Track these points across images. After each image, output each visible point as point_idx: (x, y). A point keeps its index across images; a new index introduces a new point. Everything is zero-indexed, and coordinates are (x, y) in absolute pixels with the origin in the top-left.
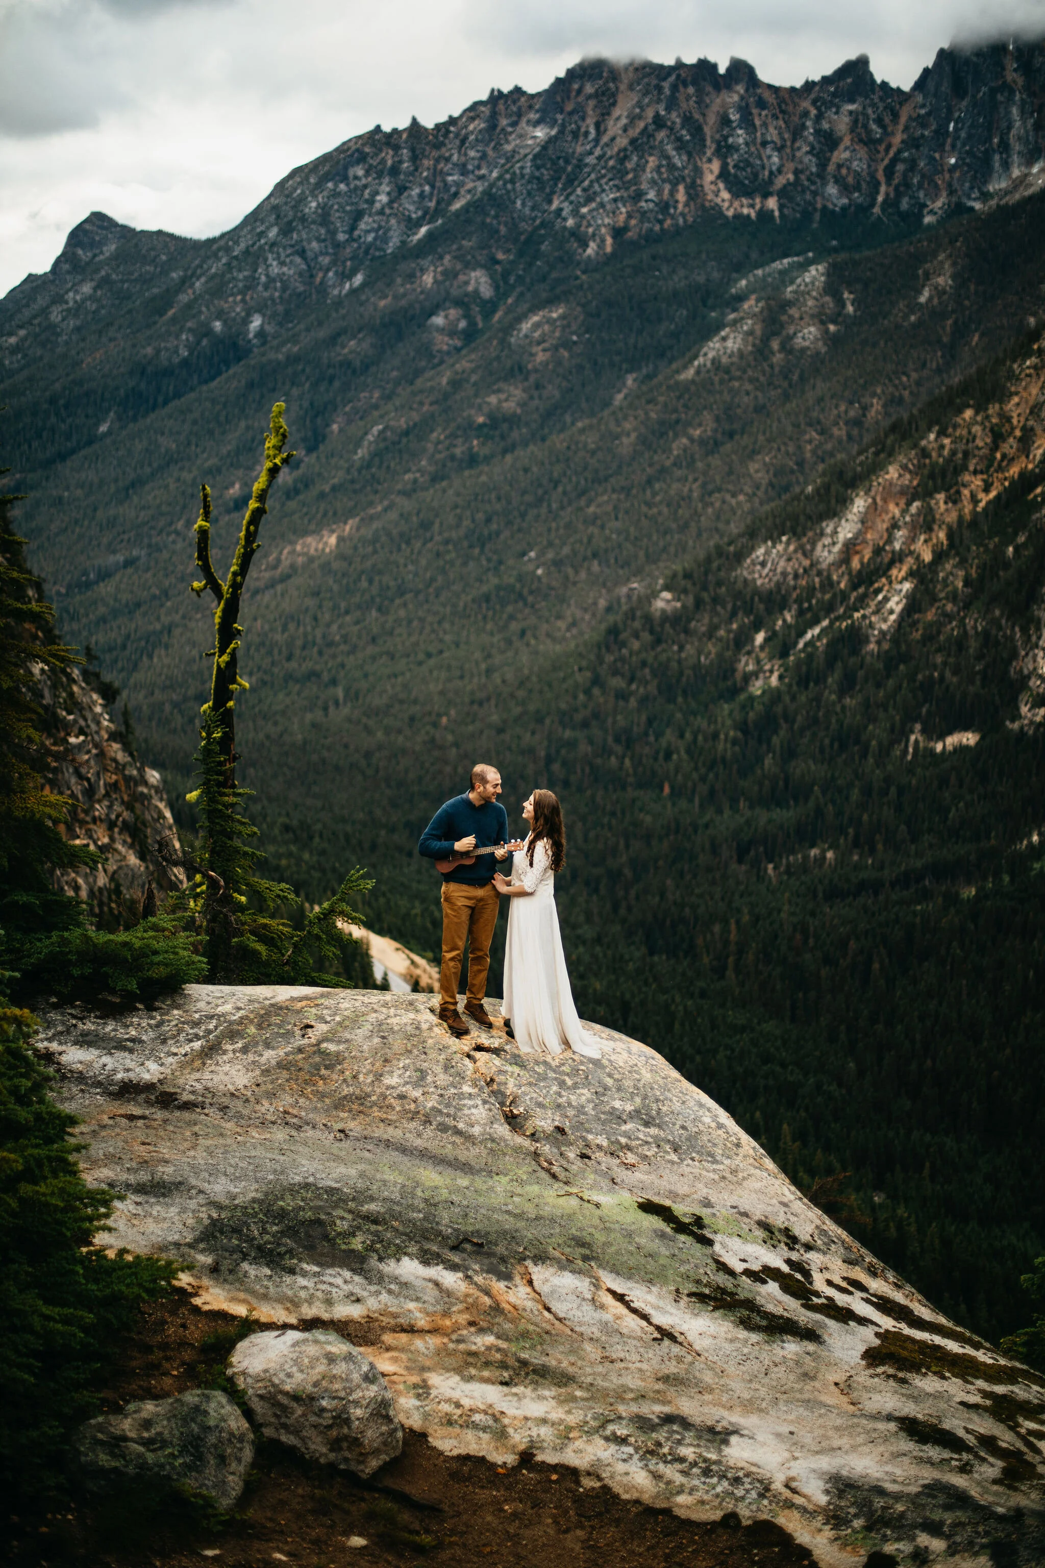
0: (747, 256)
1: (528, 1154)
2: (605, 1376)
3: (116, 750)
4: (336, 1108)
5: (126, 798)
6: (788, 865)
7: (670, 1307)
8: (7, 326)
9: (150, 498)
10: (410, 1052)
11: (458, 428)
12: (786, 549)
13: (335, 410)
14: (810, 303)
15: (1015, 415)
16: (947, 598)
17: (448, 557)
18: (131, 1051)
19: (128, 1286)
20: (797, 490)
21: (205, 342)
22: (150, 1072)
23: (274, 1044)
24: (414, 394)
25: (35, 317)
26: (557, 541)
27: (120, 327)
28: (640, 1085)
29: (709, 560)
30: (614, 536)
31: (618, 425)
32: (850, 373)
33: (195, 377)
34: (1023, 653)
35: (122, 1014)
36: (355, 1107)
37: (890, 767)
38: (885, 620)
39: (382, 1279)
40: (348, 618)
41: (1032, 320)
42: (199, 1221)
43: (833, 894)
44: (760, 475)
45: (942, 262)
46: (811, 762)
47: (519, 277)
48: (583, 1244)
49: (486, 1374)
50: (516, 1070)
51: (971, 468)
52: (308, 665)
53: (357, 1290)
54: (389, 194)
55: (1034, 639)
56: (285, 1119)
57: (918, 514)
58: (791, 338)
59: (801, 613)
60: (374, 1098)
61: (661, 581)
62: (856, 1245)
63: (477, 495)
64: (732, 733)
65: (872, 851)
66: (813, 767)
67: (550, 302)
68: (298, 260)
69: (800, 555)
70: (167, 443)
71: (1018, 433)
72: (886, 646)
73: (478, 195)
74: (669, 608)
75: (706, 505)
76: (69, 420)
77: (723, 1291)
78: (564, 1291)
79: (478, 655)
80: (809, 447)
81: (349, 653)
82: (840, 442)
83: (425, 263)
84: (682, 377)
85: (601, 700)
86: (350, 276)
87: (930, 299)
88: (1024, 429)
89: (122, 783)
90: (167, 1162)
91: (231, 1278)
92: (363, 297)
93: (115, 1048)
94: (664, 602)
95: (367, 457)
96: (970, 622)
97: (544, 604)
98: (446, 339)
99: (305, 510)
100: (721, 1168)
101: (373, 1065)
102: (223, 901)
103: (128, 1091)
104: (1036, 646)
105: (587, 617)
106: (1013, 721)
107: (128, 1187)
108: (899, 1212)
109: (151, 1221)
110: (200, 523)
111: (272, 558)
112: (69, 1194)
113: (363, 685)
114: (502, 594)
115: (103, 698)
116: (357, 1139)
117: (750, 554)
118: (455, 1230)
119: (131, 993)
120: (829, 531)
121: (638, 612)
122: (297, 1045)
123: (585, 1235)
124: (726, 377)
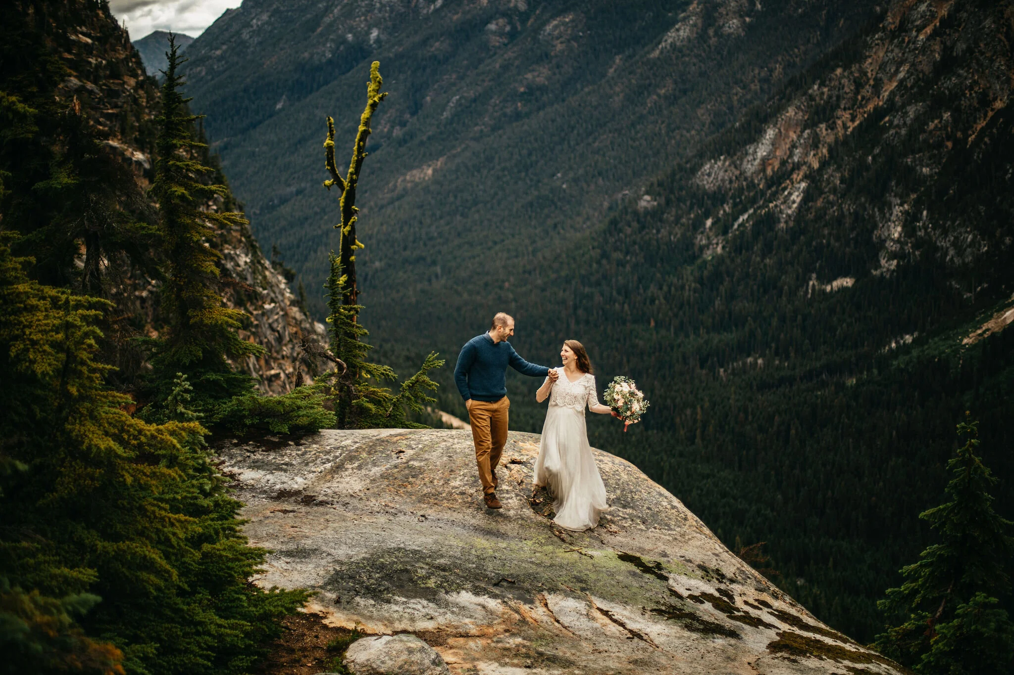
1: (546, 526)
2: (595, 661)
3: (295, 311)
4: (419, 502)
5: (303, 342)
6: (733, 369)
7: (639, 618)
8: (215, 43)
10: (468, 465)
11: (508, 95)
12: (723, 165)
13: (428, 87)
14: (733, 4)
15: (869, 71)
16: (829, 192)
17: (505, 179)
18: (285, 471)
19: (275, 607)
20: (729, 126)
21: (342, 48)
22: (298, 483)
23: (378, 463)
24: (478, 75)
25: (232, 37)
26: (575, 166)
27: (287, 41)
28: (620, 482)
29: (674, 174)
30: (612, 161)
31: (611, 89)
32: (760, 48)
33: (337, 70)
34: (881, 225)
35: (279, 448)
36: (432, 501)
37: (797, 303)
38: (790, 208)
39: (447, 605)
40: (442, 222)
41: (878, 9)
42: (328, 572)
43: (763, 386)
44: (704, 117)
46: (745, 302)
48: (579, 580)
49: (516, 661)
51: (842, 107)
52: (416, 254)
53: (431, 612)
55: (887, 215)
56: (385, 510)
57: (809, 138)
58: (721, 27)
59: (735, 205)
60: (444, 495)
61: (643, 189)
62: (764, 580)
63: (522, 138)
64: (693, 285)
65: (787, 358)
66: (747, 305)
67: (564, 11)
69: (732, 168)
71: (872, 82)
72: (791, 224)
74: (649, 206)
75: (670, 138)
76: (257, 102)
77: (674, 608)
78: (568, 610)
79: (527, 241)
80: (735, 98)
81: (443, 244)
82: (756, 93)
84: (652, 56)
85: (608, 267)
88: (875, 79)
89: (300, 333)
90: (307, 537)
91: (348, 607)
92: (443, 14)
93: (275, 469)
94: (646, 202)
95: (450, 117)
96: (845, 207)
97: (568, 207)
98: (498, 38)
99: (411, 153)
100: (674, 532)
101: (443, 473)
102: (345, 377)
103: (283, 495)
104: (890, 220)
105: (596, 214)
106: (876, 269)
107: (281, 552)
108: (814, 591)
109: (296, 572)
110: (328, 141)
111: (391, 185)
112: (236, 551)
113: (453, 264)
114: (540, 201)
115: (286, 279)
116: (433, 520)
117: (701, 168)
118: (497, 574)
119: (285, 434)
120: (751, 151)
121: (629, 209)
122: (393, 463)
123: (582, 574)
124: (680, 55)
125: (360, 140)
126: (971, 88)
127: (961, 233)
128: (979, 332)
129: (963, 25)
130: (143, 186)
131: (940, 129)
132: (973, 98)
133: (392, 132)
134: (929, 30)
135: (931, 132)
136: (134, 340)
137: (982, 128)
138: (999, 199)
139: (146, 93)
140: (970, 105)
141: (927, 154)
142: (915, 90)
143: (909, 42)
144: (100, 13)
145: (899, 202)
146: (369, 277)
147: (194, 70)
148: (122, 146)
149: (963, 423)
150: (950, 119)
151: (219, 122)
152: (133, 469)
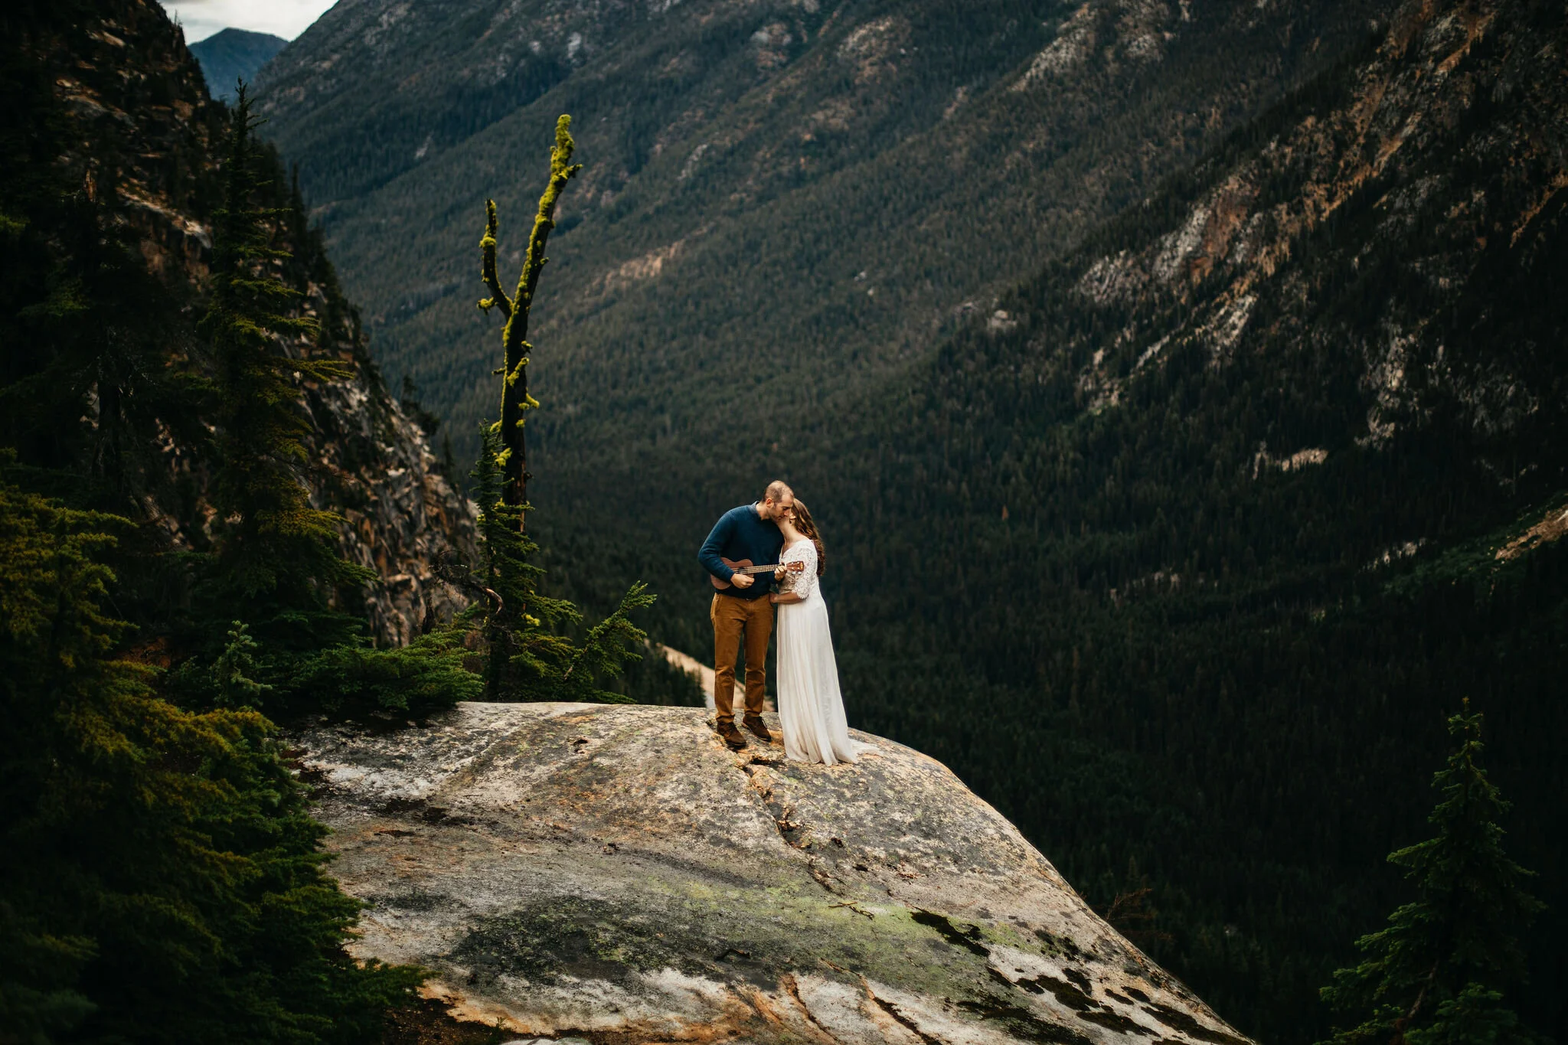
1: (802, 865)
3: (437, 482)
4: (607, 822)
5: (448, 531)
6: (1132, 590)
7: (938, 1016)
8: (320, 50)
9: (469, 223)
10: (684, 765)
11: (784, 146)
12: (1124, 264)
13: (658, 128)
14: (1144, 11)
15: (1358, 122)
16: (1291, 312)
17: (776, 279)
18: (401, 768)
19: (372, 993)
20: (1135, 203)
21: (523, 63)
22: (419, 788)
23: (546, 759)
24: (739, 112)
25: (349, 40)
26: (889, 261)
27: (436, 49)
28: (922, 796)
29: (1045, 276)
30: (947, 254)
31: (949, 140)
32: (1186, 81)
33: (514, 99)
34: (1371, 367)
35: (392, 731)
36: (627, 821)
37: (1235, 487)
38: (1228, 336)
39: (641, 989)
40: (675, 344)
41: (1374, 23)
42: (459, 934)
43: (1179, 619)
44: (1096, 188)
46: (1153, 483)
48: (849, 953)
50: (794, 782)
51: (1314, 177)
52: (632, 394)
53: (616, 1001)
55: (1382, 352)
56: (555, 835)
57: (1260, 226)
58: (1125, 47)
59: (1140, 329)
60: (646, 812)
61: (996, 300)
62: (1140, 955)
63: (805, 215)
64: (1071, 455)
65: (1218, 573)
66: (1155, 488)
67: (877, 15)
69: (1138, 270)
70: (487, 167)
71: (1361, 140)
72: (1229, 362)
74: (1004, 328)
75: (1041, 220)
76: (385, 146)
77: (996, 1000)
78: (830, 1001)
79: (809, 379)
80: (1146, 159)
81: (675, 380)
82: (1178, 152)
84: (1014, 89)
85: (937, 423)
87: (1268, 4)
88: (1367, 136)
89: (444, 518)
90: (430, 876)
91: (488, 990)
92: (684, 14)
93: (385, 765)
94: (999, 320)
95: (691, 177)
96: (1315, 336)
97: (875, 325)
98: (771, 54)
99: (628, 233)
100: (1002, 878)
101: (646, 778)
102: (501, 618)
103: (396, 807)
104: (1385, 360)
105: (920, 338)
106: (1361, 437)
107: (389, 900)
108: (1251, 946)
109: (410, 933)
110: (486, 238)
111: (595, 283)
112: (315, 903)
113: (691, 412)
114: (832, 315)
115: (423, 429)
116: (627, 853)
117: (1087, 269)
118: (721, 941)
119: (402, 710)
120: (1168, 244)
121: (973, 330)
122: (569, 759)
123: (855, 944)
124: (1059, 88)
125: (537, 238)
126: (1518, 154)
127: (1496, 383)
128: (1523, 540)
129: (1509, 52)
130: (200, 276)
131: (1468, 218)
132: (1521, 169)
133: (599, 199)
134: (1453, 60)
135: (1454, 220)
136: (170, 556)
137: (1534, 219)
138: (1557, 330)
139: (209, 127)
140: (1516, 181)
141: (1447, 257)
142: (1430, 153)
143: (1422, 78)
145: (1400, 330)
146: (558, 428)
147: (287, 92)
148: (169, 211)
149: (1458, 716)
150: (1484, 201)
151: (324, 176)
152: (157, 782)
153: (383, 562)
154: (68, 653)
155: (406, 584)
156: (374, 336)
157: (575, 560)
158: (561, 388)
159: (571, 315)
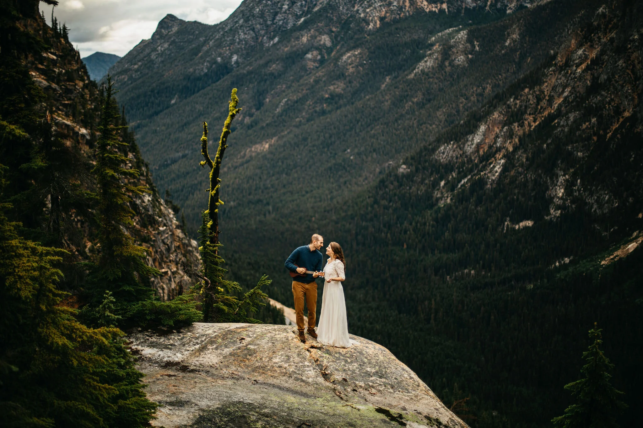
0: (435, 28)
1: (331, 389)
3: (179, 232)
4: (253, 371)
5: (183, 252)
6: (456, 276)
8: (134, 61)
9: (192, 129)
10: (284, 349)
11: (318, 99)
12: (452, 147)
13: (267, 92)
14: (461, 46)
15: (546, 90)
16: (519, 166)
17: (314, 152)
18: (170, 349)
20: (457, 122)
21: (214, 66)
22: (178, 357)
23: (228, 346)
24: (299, 86)
25: (145, 57)
26: (359, 145)
27: (179, 61)
28: (378, 362)
29: (421, 151)
30: (382, 143)
31: (383, 97)
32: (478, 75)
33: (210, 80)
34: (551, 188)
35: (167, 334)
36: (261, 371)
37: (497, 235)
38: (494, 175)
40: (274, 178)
41: (552, 52)
42: (195, 416)
43: (474, 288)
44: (441, 117)
45: (515, 29)
46: (464, 234)
47: (341, 37)
48: (351, 425)
50: (327, 356)
51: (528, 113)
52: (256, 197)
54: (288, 5)
55: (555, 182)
56: (233, 377)
57: (507, 132)
58: (453, 61)
59: (459, 173)
60: (269, 367)
61: (401, 161)
62: (466, 426)
63: (325, 127)
64: (431, 222)
65: (490, 270)
66: (465, 236)
67: (355, 48)
68: (251, 32)
69: (458, 149)
70: (199, 107)
71: (547, 98)
72: (494, 186)
73: (325, 5)
74: (405, 172)
75: (419, 130)
76: (159, 99)
79: (327, 192)
80: (461, 105)
81: (274, 192)
82: (474, 102)
83: (303, 33)
84: (409, 77)
85: (378, 210)
86: (272, 38)
87: (510, 44)
88: (549, 96)
89: (181, 246)
90: (183, 393)
92: (278, 47)
93: (164, 348)
94: (403, 169)
95: (280, 111)
96: (529, 176)
97: (353, 171)
98: (312, 63)
99: (255, 134)
100: (411, 394)
101: (268, 354)
102: (210, 289)
103: (169, 365)
104: (556, 185)
105: (371, 176)
106: (547, 216)
107: (167, 403)
108: (504, 419)
109: (175, 416)
110: (203, 137)
111: (242, 154)
112: (139, 404)
113: (280, 205)
114: (336, 167)
115: (174, 211)
116: (261, 384)
117: (438, 149)
118: (299, 420)
119: (171, 326)
120: (470, 139)
121: (392, 173)
122: (238, 346)
123: (353, 421)
124: (427, 77)
125: (223, 137)
126: (609, 103)
127: (601, 195)
128: (612, 257)
129: (605, 63)
130: (85, 150)
131: (590, 129)
132: (611, 110)
133: (244, 120)
134: (583, 66)
135: (584, 130)
136: (79, 264)
137: (616, 129)
138: (625, 173)
139: (89, 91)
140: (609, 114)
141: (581, 144)
142: (574, 103)
143: (571, 74)
144: (62, 40)
145: (563, 173)
146: (227, 211)
147: (120, 77)
148: (73, 124)
149: (592, 330)
150: (596, 122)
151: (135, 110)
152: (78, 356)
153: (157, 264)
154: (43, 304)
155: (166, 273)
156: (154, 174)
157: (233, 264)
158: (228, 195)
159: (232, 166)
